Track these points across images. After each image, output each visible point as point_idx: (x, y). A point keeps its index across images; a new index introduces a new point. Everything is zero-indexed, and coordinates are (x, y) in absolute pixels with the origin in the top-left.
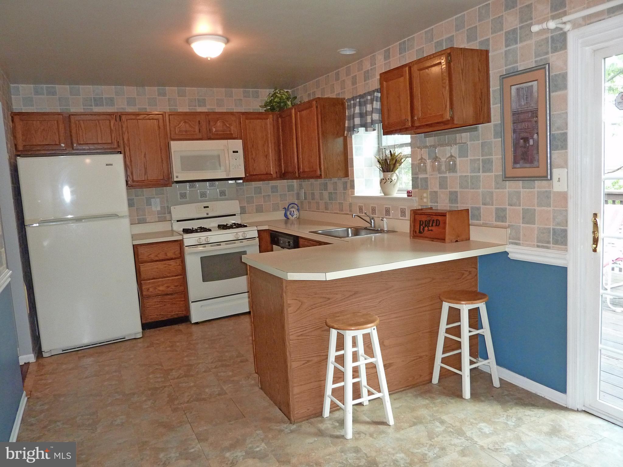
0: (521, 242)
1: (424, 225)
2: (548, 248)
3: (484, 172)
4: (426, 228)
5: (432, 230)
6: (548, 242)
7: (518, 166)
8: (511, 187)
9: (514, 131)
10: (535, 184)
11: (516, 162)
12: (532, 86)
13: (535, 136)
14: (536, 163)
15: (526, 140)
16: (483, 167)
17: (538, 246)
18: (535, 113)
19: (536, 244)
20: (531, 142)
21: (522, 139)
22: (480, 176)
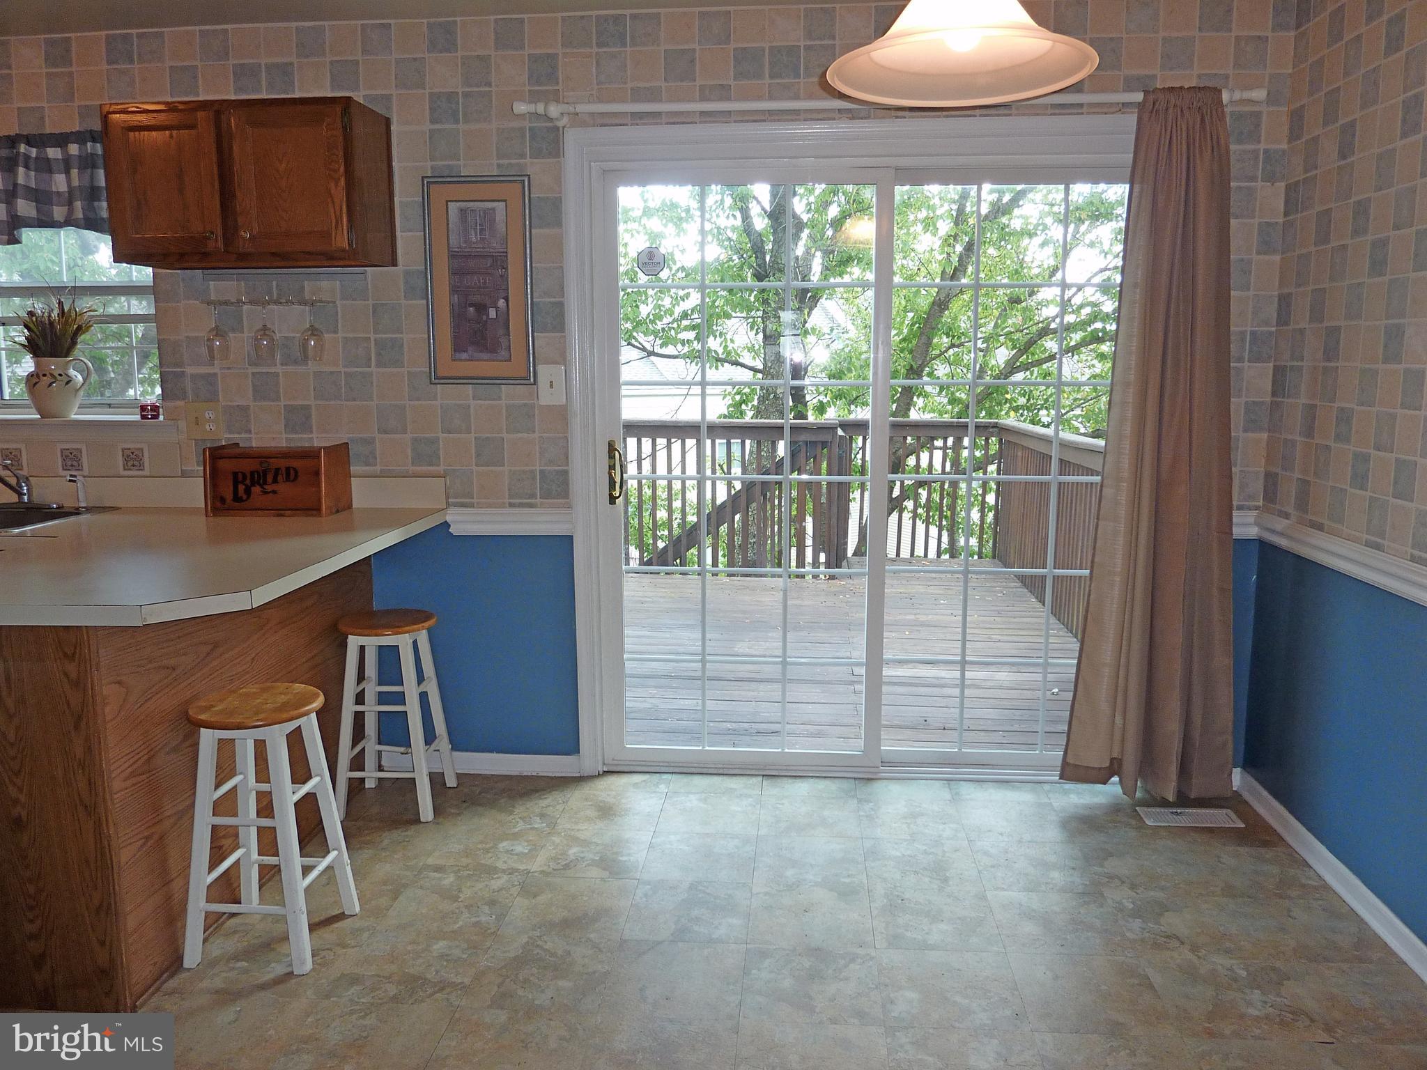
0: (475, 501)
1: (248, 482)
2: (531, 506)
3: (379, 365)
4: (256, 489)
5: (274, 492)
6: (533, 496)
7: (464, 356)
8: (445, 395)
9: (454, 290)
10: (501, 391)
11: (458, 348)
12: (493, 209)
13: (501, 303)
14: (504, 353)
15: (481, 308)
16: (378, 354)
17: (512, 505)
18: (500, 260)
19: (507, 501)
20: (492, 313)
21: (471, 305)
22: (371, 374)
